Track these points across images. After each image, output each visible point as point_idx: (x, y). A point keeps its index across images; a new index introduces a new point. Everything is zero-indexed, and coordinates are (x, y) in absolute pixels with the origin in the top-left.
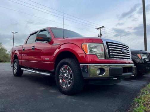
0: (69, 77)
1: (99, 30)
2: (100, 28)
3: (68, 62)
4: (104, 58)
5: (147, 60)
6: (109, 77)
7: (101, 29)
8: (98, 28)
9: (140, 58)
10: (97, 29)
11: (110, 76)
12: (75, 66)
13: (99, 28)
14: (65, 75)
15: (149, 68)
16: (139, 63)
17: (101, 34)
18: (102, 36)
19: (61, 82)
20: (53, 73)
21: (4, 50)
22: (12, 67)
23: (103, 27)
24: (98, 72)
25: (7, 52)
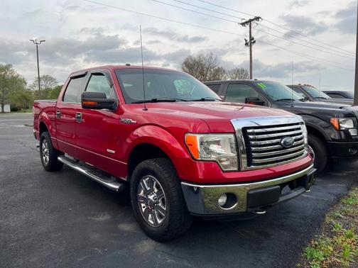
0: (160, 204)
1: (248, 26)
2: (250, 21)
3: (156, 169)
4: (236, 169)
5: (353, 133)
6: (246, 212)
7: (254, 24)
8: (244, 21)
9: (336, 125)
10: (243, 24)
11: (250, 210)
12: (170, 184)
13: (246, 22)
14: (151, 197)
15: (355, 152)
16: (333, 140)
17: (251, 39)
18: (254, 42)
19: (143, 210)
20: (126, 185)
21: (20, 80)
22: (38, 147)
23: (257, 18)
24: (222, 200)
25: (27, 87)
